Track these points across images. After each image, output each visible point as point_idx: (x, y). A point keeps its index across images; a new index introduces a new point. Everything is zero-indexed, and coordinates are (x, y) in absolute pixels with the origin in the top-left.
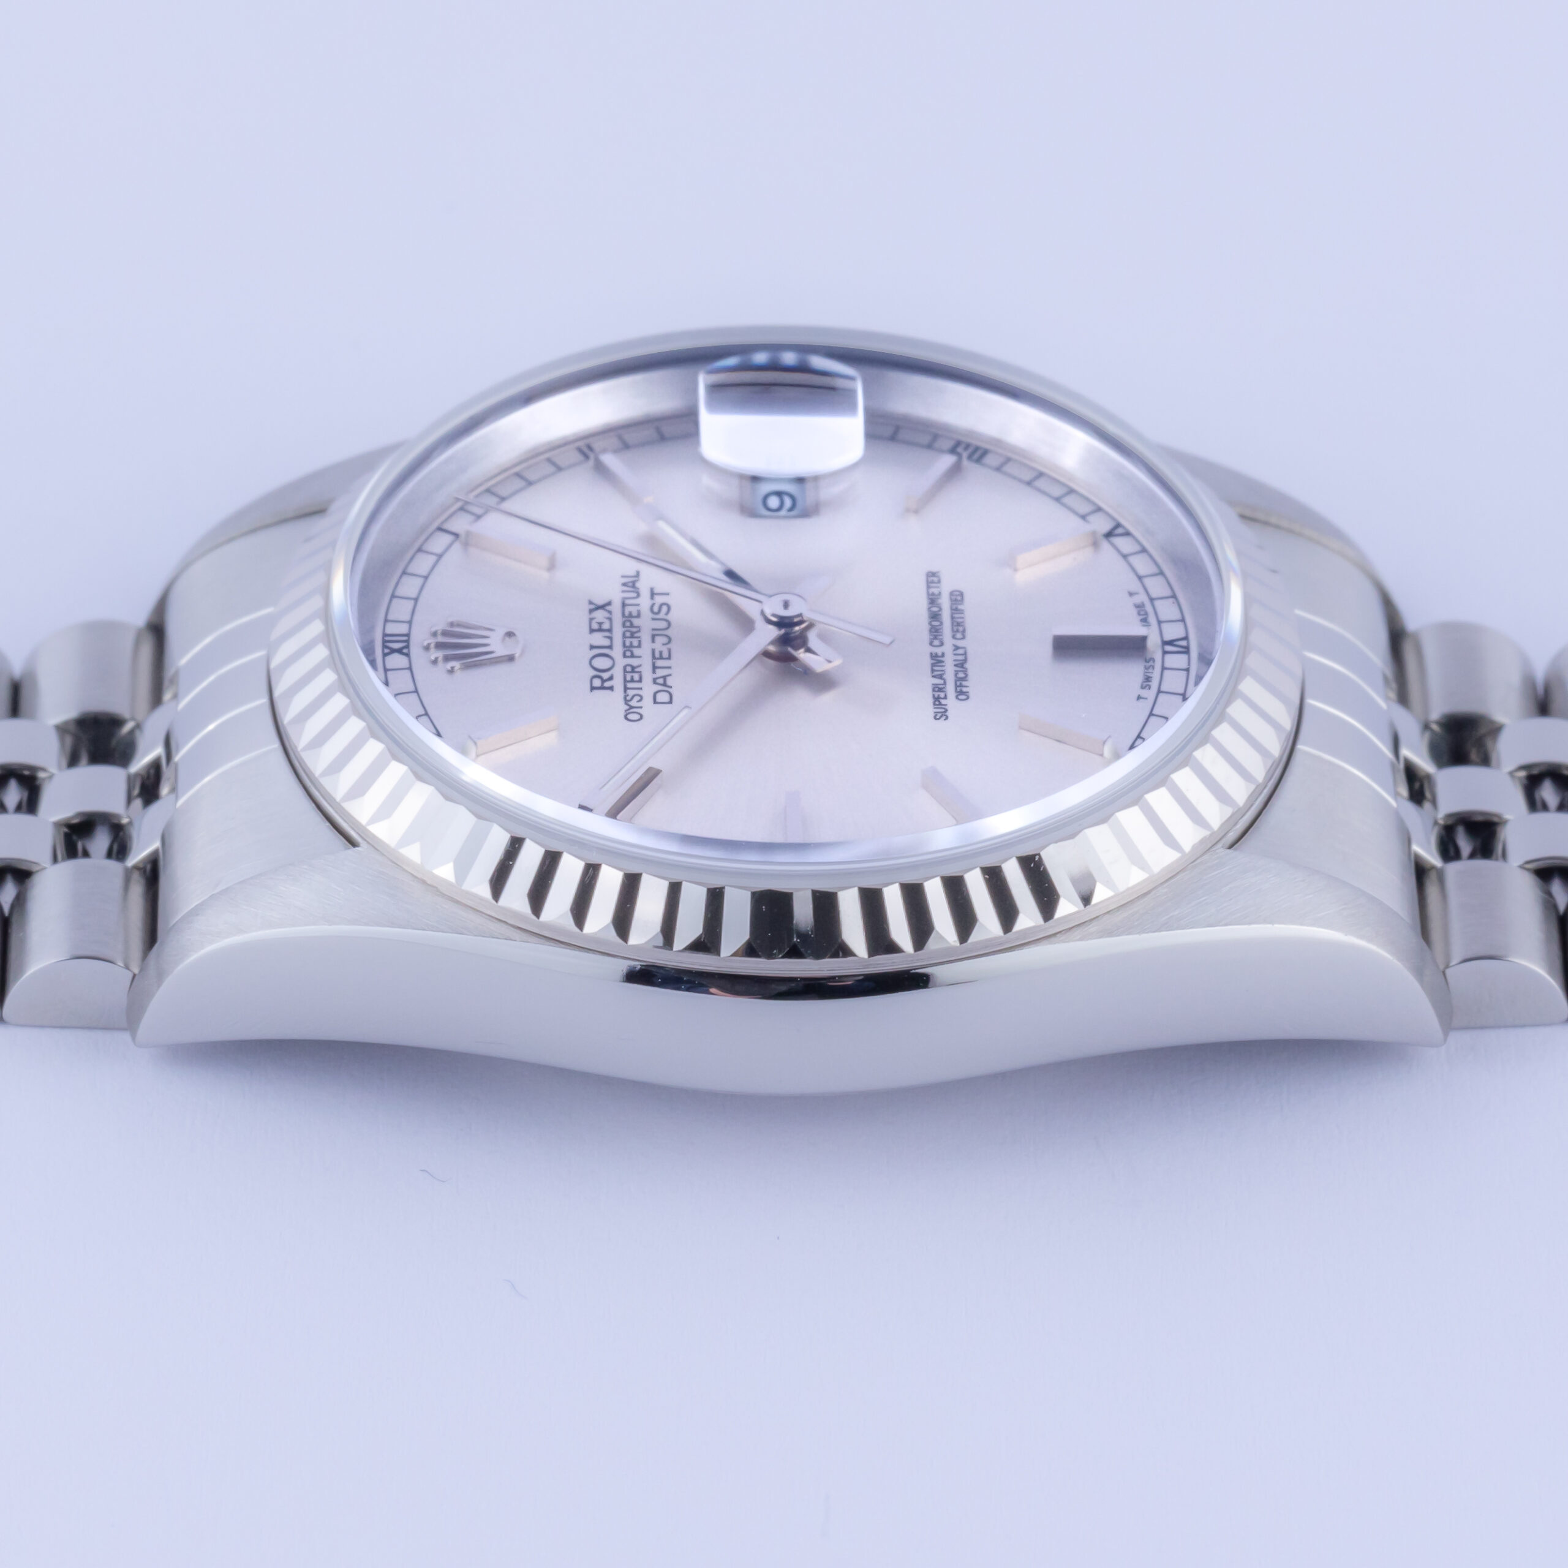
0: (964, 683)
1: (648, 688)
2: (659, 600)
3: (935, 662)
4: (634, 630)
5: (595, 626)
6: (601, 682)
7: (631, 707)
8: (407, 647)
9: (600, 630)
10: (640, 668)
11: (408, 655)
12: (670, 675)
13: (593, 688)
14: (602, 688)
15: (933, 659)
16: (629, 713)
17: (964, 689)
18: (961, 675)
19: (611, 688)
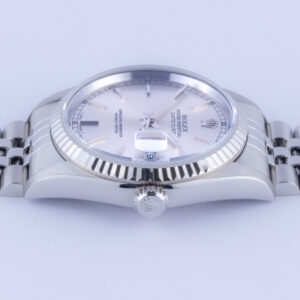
4: (179, 126)
5: (186, 127)
6: (185, 117)
12: (171, 118)
15: (121, 120)
17: (116, 115)
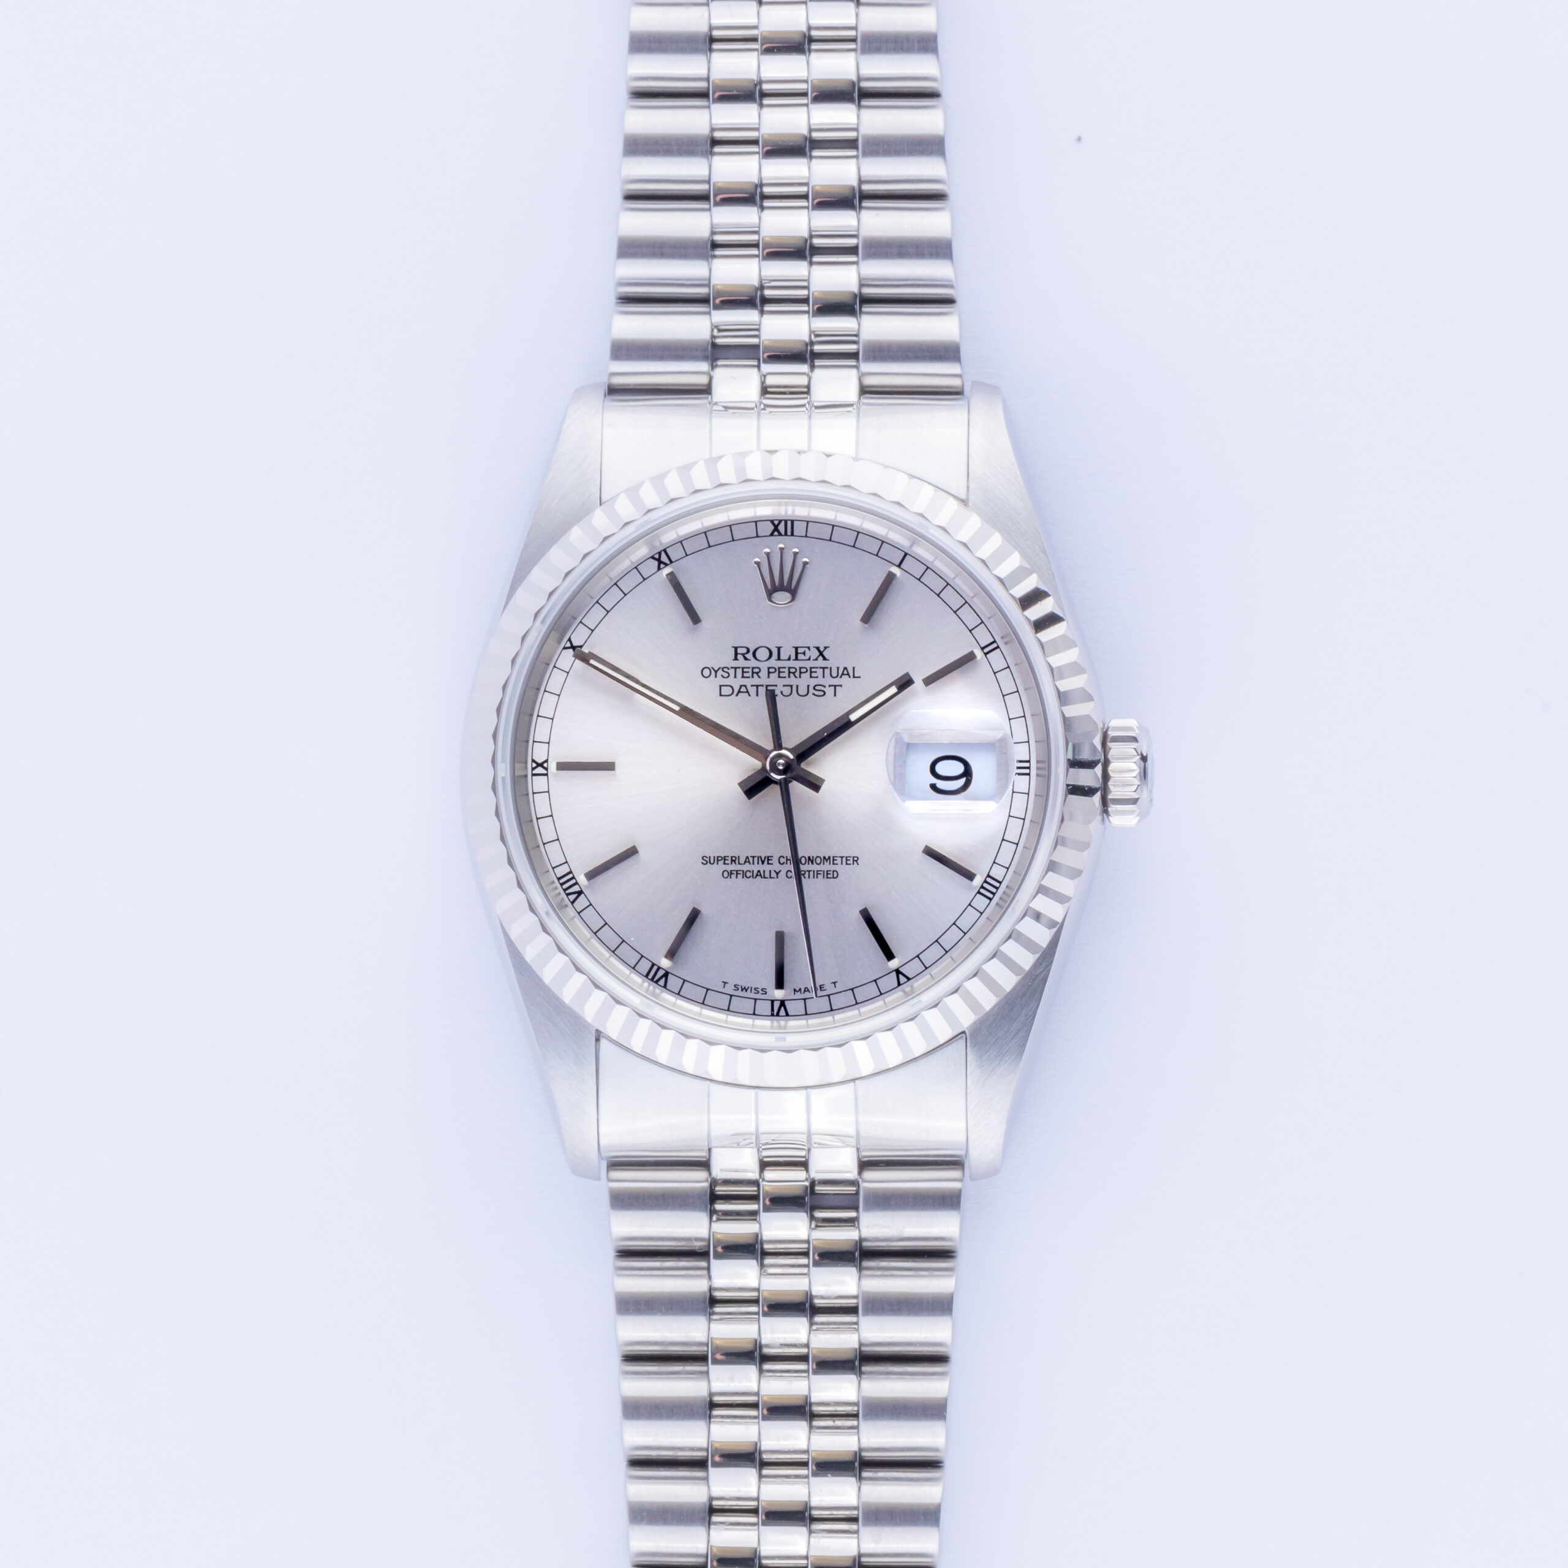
0: (740, 876)
1: (736, 683)
2: (830, 691)
3: (763, 859)
4: (797, 674)
5: (800, 650)
7: (716, 672)
8: (780, 534)
9: (797, 654)
10: (757, 677)
11: (772, 534)
12: (749, 695)
13: (736, 649)
14: (736, 654)
15: (765, 857)
16: (710, 671)
17: (734, 876)
18: (748, 874)
19: (736, 659)
